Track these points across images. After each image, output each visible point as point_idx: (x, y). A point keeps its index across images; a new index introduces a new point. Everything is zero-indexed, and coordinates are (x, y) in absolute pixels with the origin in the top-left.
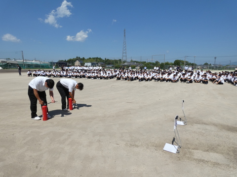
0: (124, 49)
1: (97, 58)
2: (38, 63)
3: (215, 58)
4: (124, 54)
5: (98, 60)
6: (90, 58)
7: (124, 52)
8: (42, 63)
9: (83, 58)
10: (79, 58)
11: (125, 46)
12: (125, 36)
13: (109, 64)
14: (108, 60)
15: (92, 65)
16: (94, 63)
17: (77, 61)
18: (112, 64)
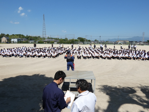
1: (20, 35)
3: (100, 37)
4: (44, 33)
7: (44, 31)
10: (4, 34)
11: (44, 27)
12: (44, 19)
13: (31, 40)
15: (18, 41)
16: (20, 39)
17: (4, 37)
18: (34, 40)
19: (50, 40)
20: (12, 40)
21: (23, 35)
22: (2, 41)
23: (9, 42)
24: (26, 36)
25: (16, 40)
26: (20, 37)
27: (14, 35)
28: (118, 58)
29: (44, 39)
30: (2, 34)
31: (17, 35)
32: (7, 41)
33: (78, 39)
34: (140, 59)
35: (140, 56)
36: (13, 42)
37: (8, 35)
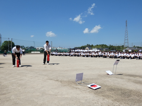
0: (126, 36)
2: (60, 49)
5: (104, 46)
6: (97, 45)
7: (126, 39)
8: (63, 49)
9: (92, 45)
10: (89, 45)
11: (126, 34)
12: (126, 25)
13: (113, 49)
14: (112, 46)
16: (100, 49)
17: (87, 47)
24: (108, 45)
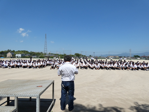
1: (24, 51)
4: (45, 49)
10: (10, 50)
11: (46, 44)
12: (46, 38)
14: (33, 52)
15: (22, 56)
16: (23, 55)
17: (9, 53)
18: (36, 55)
19: (51, 55)
20: (17, 55)
21: (27, 52)
22: (7, 56)
23: (14, 56)
24: (30, 52)
25: (20, 55)
26: (24, 53)
27: (19, 51)
28: (106, 68)
29: (45, 54)
30: (8, 50)
31: (22, 51)
32: (11, 56)
33: (75, 54)
34: (129, 69)
35: (129, 66)
36: (17, 57)
37: (14, 51)
